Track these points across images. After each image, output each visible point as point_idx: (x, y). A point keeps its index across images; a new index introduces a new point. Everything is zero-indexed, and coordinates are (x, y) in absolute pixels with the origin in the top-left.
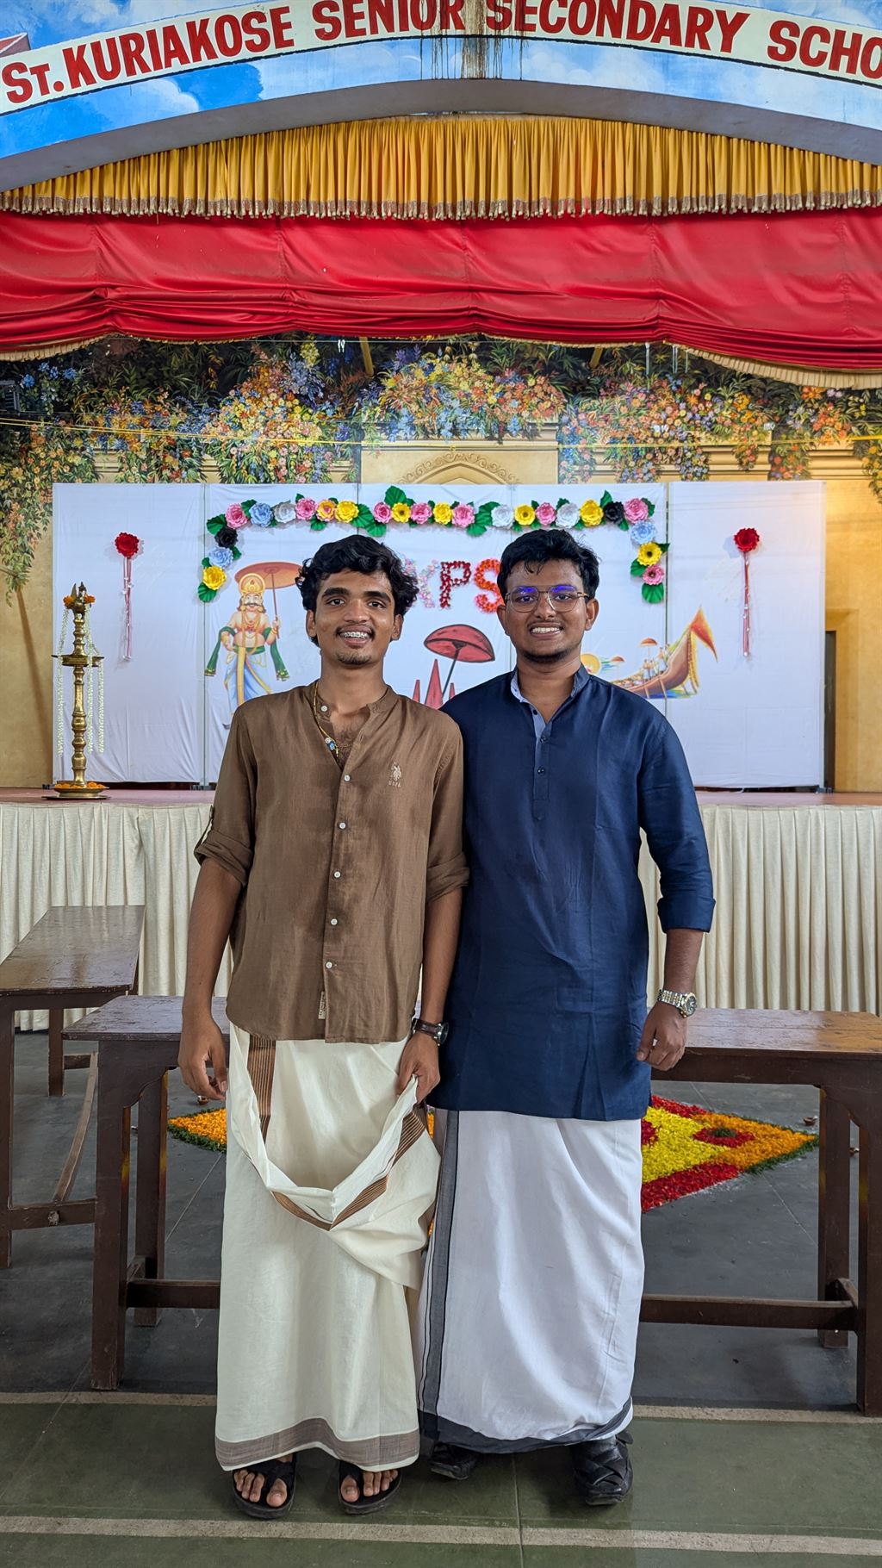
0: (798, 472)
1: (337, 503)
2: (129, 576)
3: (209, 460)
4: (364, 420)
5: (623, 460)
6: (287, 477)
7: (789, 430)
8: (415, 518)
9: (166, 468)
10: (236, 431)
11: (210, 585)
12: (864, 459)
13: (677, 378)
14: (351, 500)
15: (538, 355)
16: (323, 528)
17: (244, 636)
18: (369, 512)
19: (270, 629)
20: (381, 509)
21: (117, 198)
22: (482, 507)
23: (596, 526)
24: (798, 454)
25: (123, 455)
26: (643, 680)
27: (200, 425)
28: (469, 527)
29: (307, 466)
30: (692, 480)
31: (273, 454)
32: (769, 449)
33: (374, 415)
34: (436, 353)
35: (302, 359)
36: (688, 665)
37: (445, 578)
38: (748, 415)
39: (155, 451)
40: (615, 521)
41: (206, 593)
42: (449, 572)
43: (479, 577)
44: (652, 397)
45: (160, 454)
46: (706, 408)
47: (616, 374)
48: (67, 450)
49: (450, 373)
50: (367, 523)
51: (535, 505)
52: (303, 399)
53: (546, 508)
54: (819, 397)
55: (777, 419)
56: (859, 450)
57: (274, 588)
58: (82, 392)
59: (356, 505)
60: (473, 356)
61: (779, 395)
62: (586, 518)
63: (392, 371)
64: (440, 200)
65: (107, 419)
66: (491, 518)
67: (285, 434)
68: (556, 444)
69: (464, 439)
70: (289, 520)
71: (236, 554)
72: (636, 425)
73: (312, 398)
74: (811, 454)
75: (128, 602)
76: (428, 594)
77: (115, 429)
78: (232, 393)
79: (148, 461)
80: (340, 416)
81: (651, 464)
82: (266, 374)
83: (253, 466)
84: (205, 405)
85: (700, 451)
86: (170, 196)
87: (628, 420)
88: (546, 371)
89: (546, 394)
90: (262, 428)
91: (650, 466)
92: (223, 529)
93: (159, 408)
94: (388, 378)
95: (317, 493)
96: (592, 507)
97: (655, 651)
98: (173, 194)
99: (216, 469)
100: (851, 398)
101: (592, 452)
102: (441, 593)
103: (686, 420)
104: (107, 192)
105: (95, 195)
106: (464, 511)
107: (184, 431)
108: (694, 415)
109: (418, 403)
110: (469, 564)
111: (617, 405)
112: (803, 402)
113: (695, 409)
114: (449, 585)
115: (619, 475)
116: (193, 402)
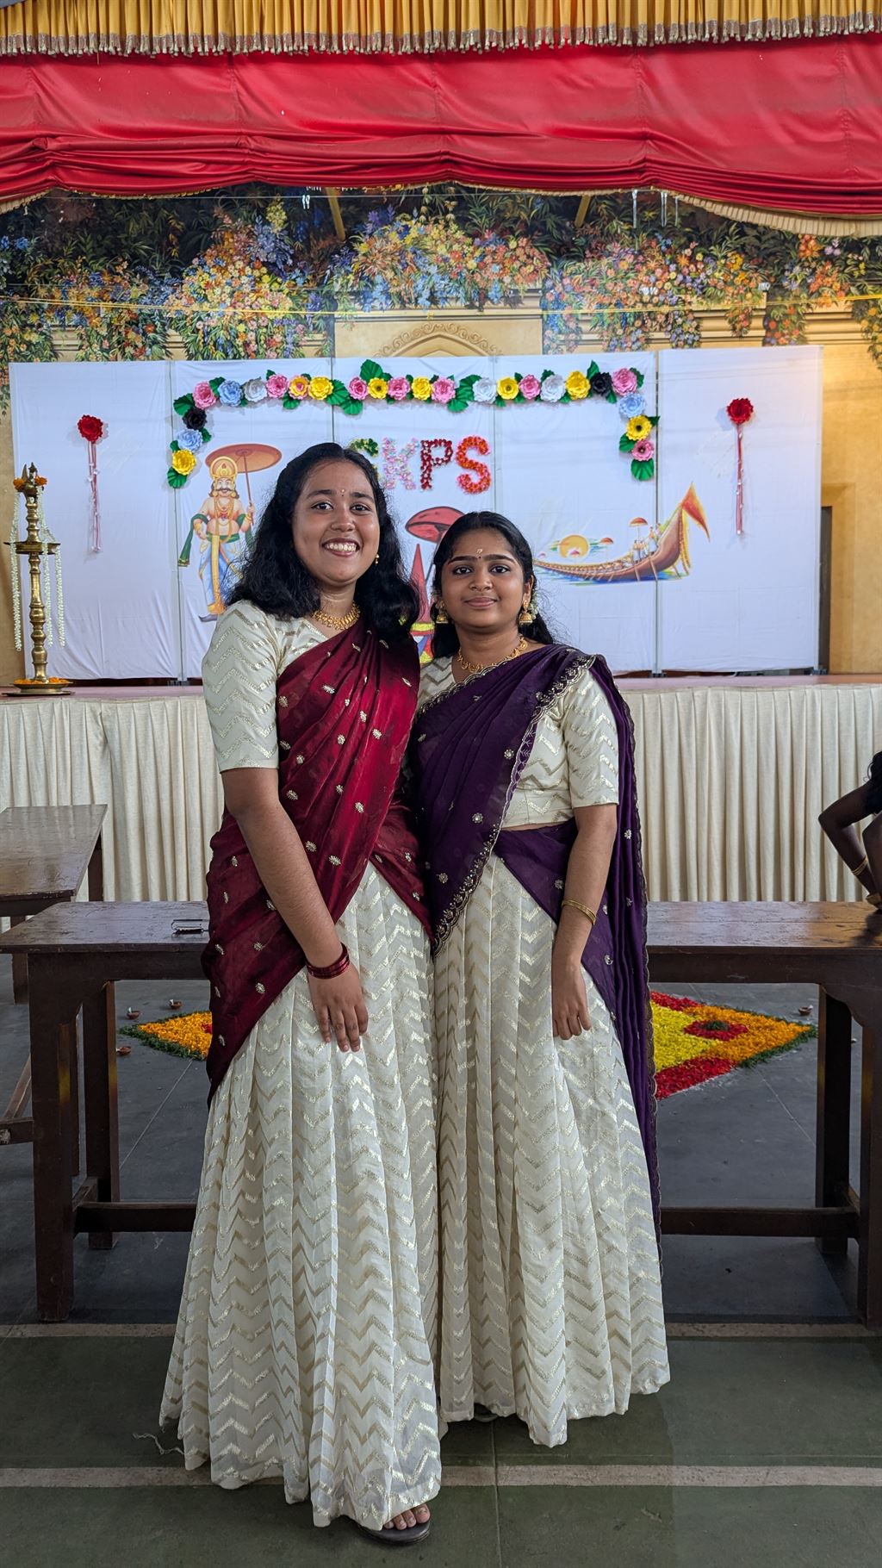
0: (794, 337)
1: (310, 379)
2: (94, 461)
3: (174, 336)
4: (337, 290)
5: (611, 328)
6: (257, 353)
7: (785, 292)
8: (392, 394)
9: (128, 345)
10: (201, 304)
11: (180, 470)
12: (864, 321)
13: (666, 237)
14: (324, 376)
15: (520, 215)
16: (296, 407)
17: (218, 523)
18: (344, 389)
19: (244, 516)
20: (357, 385)
21: (53, 35)
22: (462, 381)
23: (583, 399)
24: (794, 318)
25: (82, 332)
26: (632, 562)
27: (162, 297)
28: (449, 402)
29: (278, 340)
30: (683, 348)
31: (241, 328)
32: (764, 313)
33: (347, 283)
34: (411, 213)
35: (268, 223)
36: (679, 545)
37: (426, 458)
38: (742, 276)
39: (117, 327)
40: (602, 393)
41: (176, 479)
42: (430, 451)
43: (461, 457)
44: (641, 258)
45: (122, 330)
46: (697, 269)
47: (602, 234)
48: (24, 326)
49: (427, 235)
50: (342, 401)
51: (518, 377)
52: (271, 267)
53: (530, 381)
54: (816, 255)
55: (773, 280)
56: (858, 311)
57: (247, 472)
58: (36, 263)
59: (331, 381)
60: (450, 216)
61: (774, 254)
62: (572, 390)
63: (365, 234)
64: (406, 31)
65: (63, 292)
66: (473, 393)
67: (254, 306)
68: (540, 312)
69: (442, 308)
70: (260, 398)
71: (206, 436)
72: (624, 290)
73: (281, 266)
74: (808, 317)
75: (95, 490)
76: (408, 474)
77: (72, 302)
78: (195, 261)
79: (109, 337)
80: (311, 284)
81: (639, 331)
82: (231, 240)
83: (221, 341)
84: (167, 275)
85: (691, 316)
86: (111, 32)
87: (616, 284)
88: (528, 232)
89: (528, 257)
90: (229, 300)
91: (639, 334)
92: (192, 409)
93: (119, 279)
94: (361, 242)
95: (289, 369)
96: (578, 379)
97: (645, 532)
98: (114, 29)
99: (182, 345)
100: (850, 256)
101: (577, 319)
102: (421, 473)
103: (676, 283)
104: (43, 29)
105: (29, 33)
106: (444, 385)
107: (145, 303)
108: (685, 278)
109: (393, 269)
110: (450, 443)
111: (604, 268)
112: (800, 261)
113: (686, 270)
114: (430, 465)
115: (606, 344)
116: (154, 272)
